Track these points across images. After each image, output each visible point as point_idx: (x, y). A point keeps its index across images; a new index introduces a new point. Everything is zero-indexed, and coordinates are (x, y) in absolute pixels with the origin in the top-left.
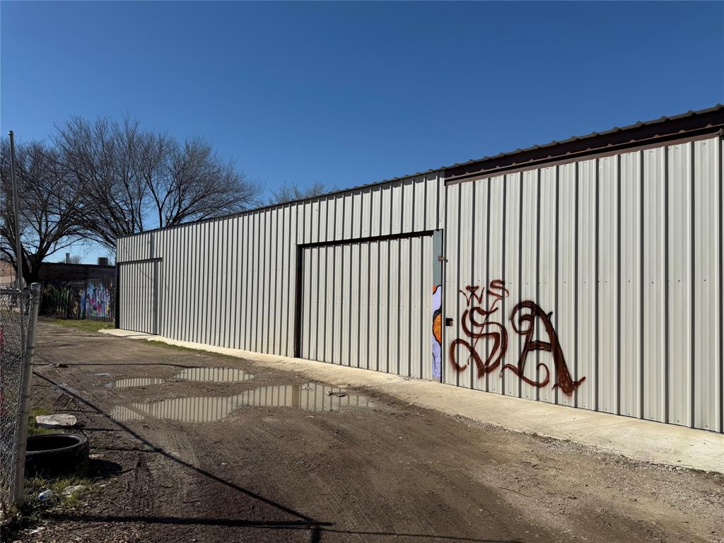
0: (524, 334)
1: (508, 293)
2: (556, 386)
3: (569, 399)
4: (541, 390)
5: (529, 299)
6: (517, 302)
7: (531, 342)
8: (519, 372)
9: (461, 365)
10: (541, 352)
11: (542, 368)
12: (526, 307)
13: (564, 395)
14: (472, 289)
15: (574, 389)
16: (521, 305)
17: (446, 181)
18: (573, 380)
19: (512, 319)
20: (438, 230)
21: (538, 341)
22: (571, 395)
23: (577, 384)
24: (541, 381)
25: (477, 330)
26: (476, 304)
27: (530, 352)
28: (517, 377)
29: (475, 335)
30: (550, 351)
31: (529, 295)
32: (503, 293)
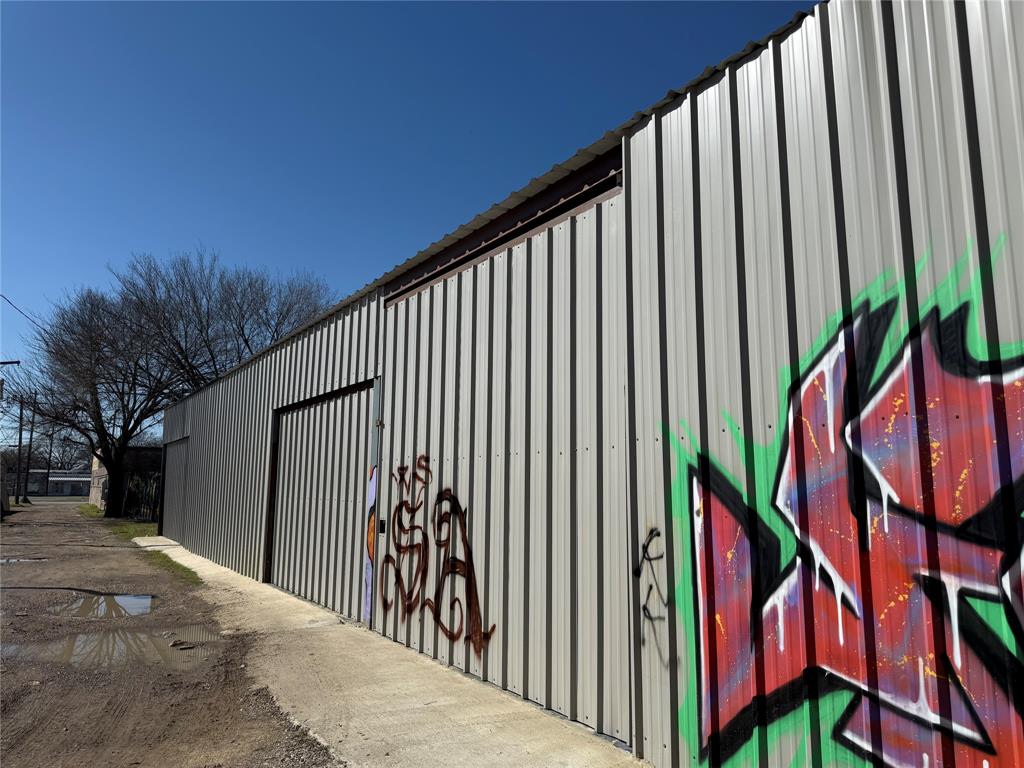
0: (442, 547)
1: (431, 476)
2: (468, 639)
3: (479, 665)
4: (455, 645)
5: (448, 487)
6: (438, 492)
7: (449, 560)
8: (436, 612)
9: (389, 601)
10: (458, 577)
11: (457, 604)
12: (445, 499)
13: (476, 656)
14: (402, 470)
15: (484, 646)
16: (441, 496)
17: (386, 301)
18: (484, 631)
19: (433, 520)
20: (376, 377)
21: (454, 557)
23: (488, 636)
24: (456, 630)
25: (404, 541)
26: (405, 498)
27: (446, 579)
28: (434, 621)
29: (403, 548)
30: (464, 576)
31: (448, 483)
32: (427, 477)
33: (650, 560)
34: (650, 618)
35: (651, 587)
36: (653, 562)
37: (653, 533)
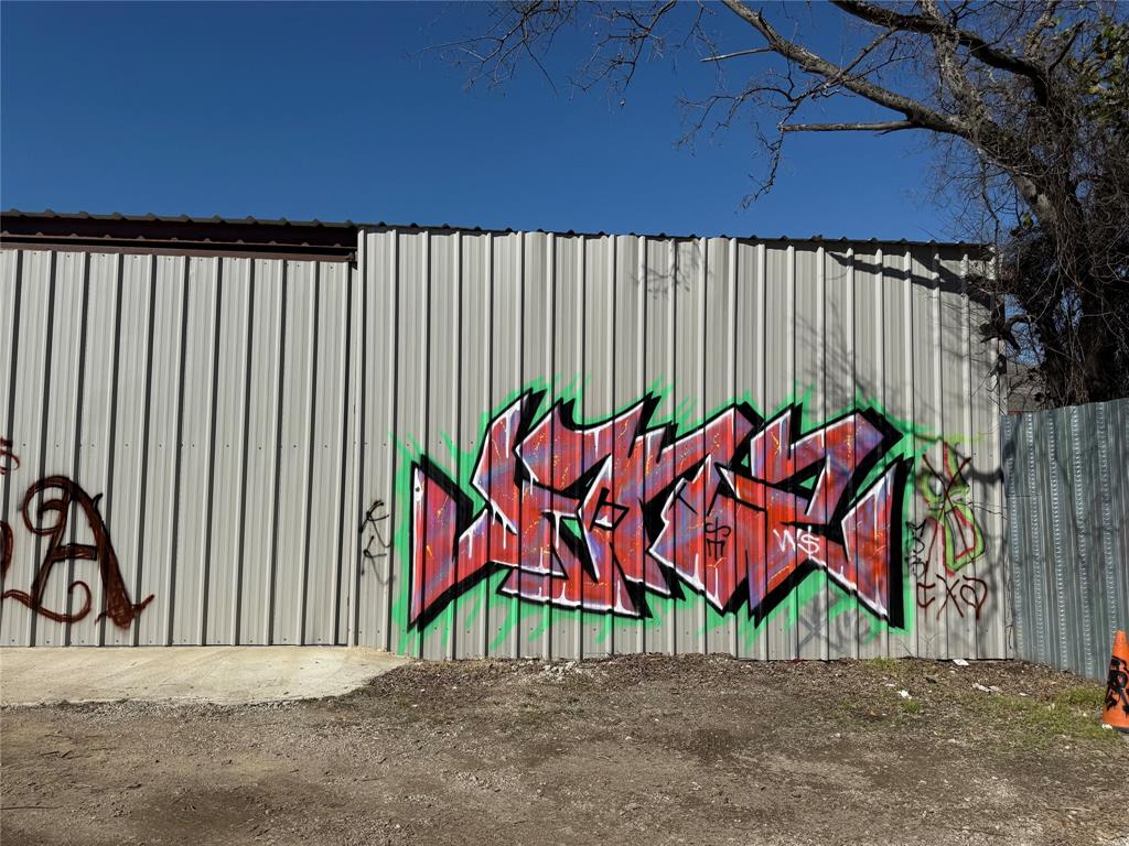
0: (46, 534)
1: (18, 462)
2: (102, 616)
3: (124, 635)
4: (75, 627)
5: (61, 473)
6: (36, 478)
7: (60, 547)
8: (34, 602)
10: (79, 562)
11: (78, 590)
12: (53, 486)
13: (117, 629)
15: (133, 617)
16: (43, 483)
18: (134, 602)
19: (24, 508)
21: (73, 544)
22: (128, 628)
23: (140, 607)
24: (76, 611)
27: (56, 565)
28: (29, 612)
30: (95, 559)
31: (60, 464)
32: (8, 463)
33: (373, 520)
34: (371, 557)
35: (373, 538)
36: (376, 522)
37: (378, 504)
